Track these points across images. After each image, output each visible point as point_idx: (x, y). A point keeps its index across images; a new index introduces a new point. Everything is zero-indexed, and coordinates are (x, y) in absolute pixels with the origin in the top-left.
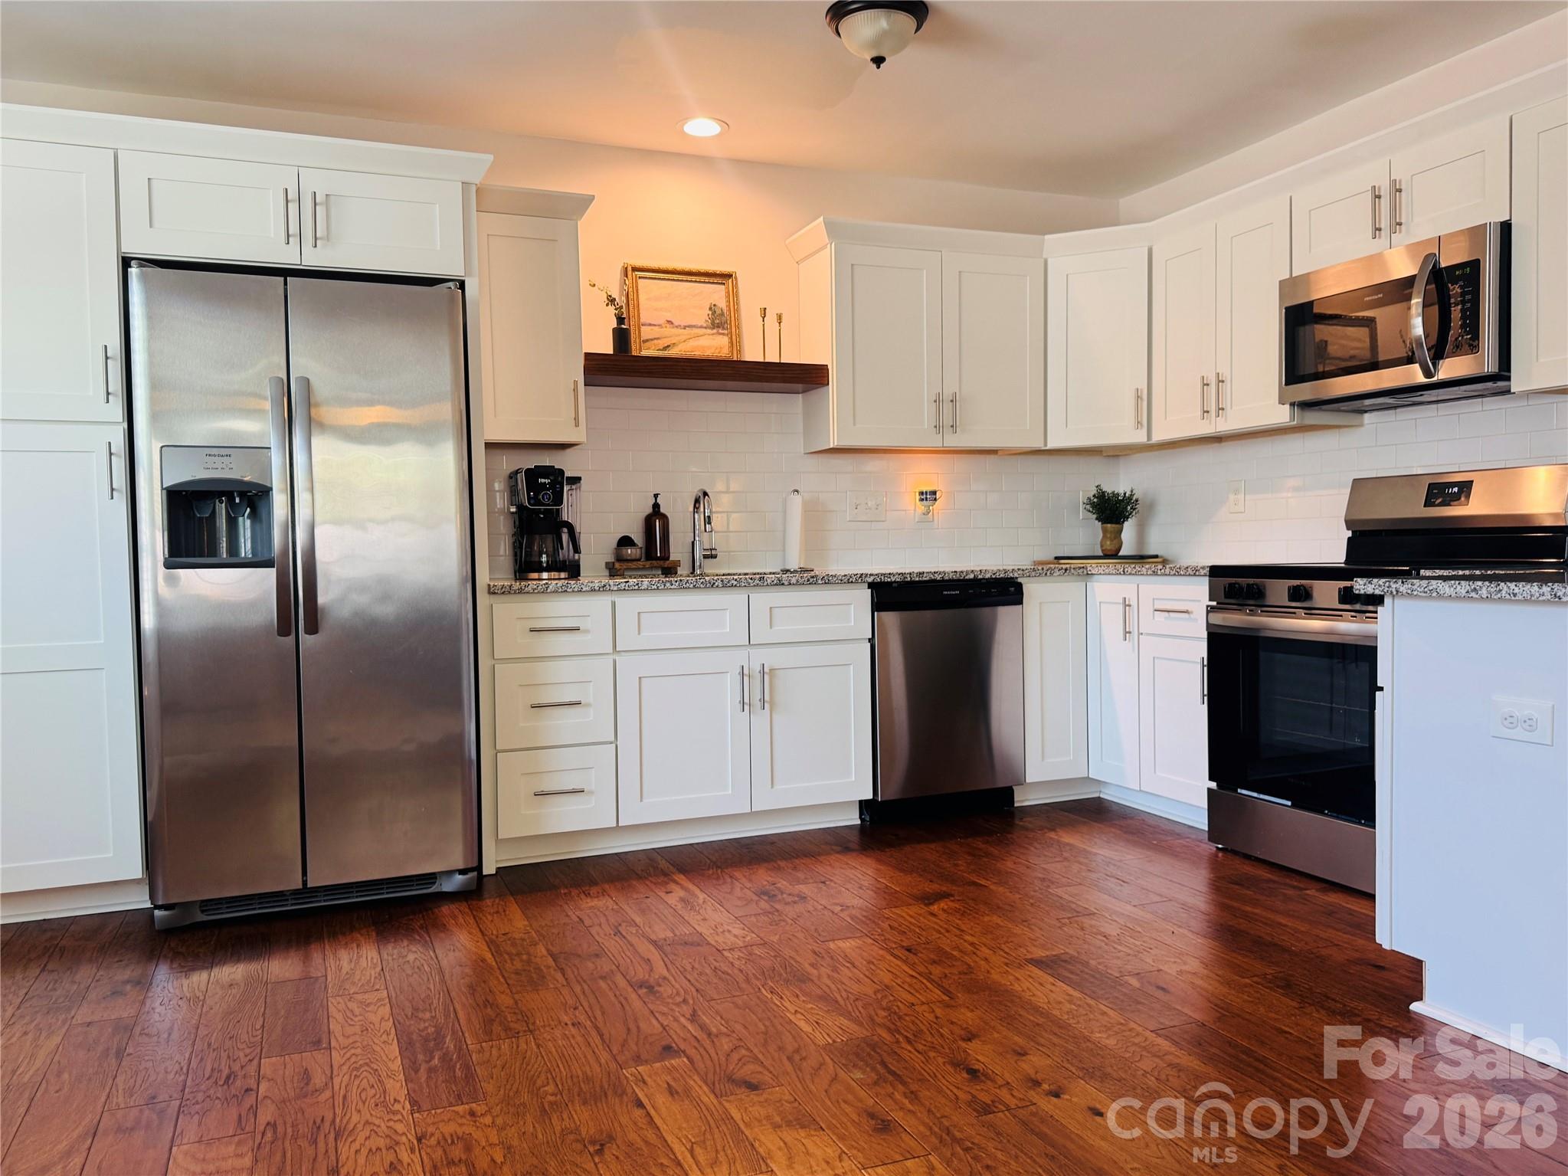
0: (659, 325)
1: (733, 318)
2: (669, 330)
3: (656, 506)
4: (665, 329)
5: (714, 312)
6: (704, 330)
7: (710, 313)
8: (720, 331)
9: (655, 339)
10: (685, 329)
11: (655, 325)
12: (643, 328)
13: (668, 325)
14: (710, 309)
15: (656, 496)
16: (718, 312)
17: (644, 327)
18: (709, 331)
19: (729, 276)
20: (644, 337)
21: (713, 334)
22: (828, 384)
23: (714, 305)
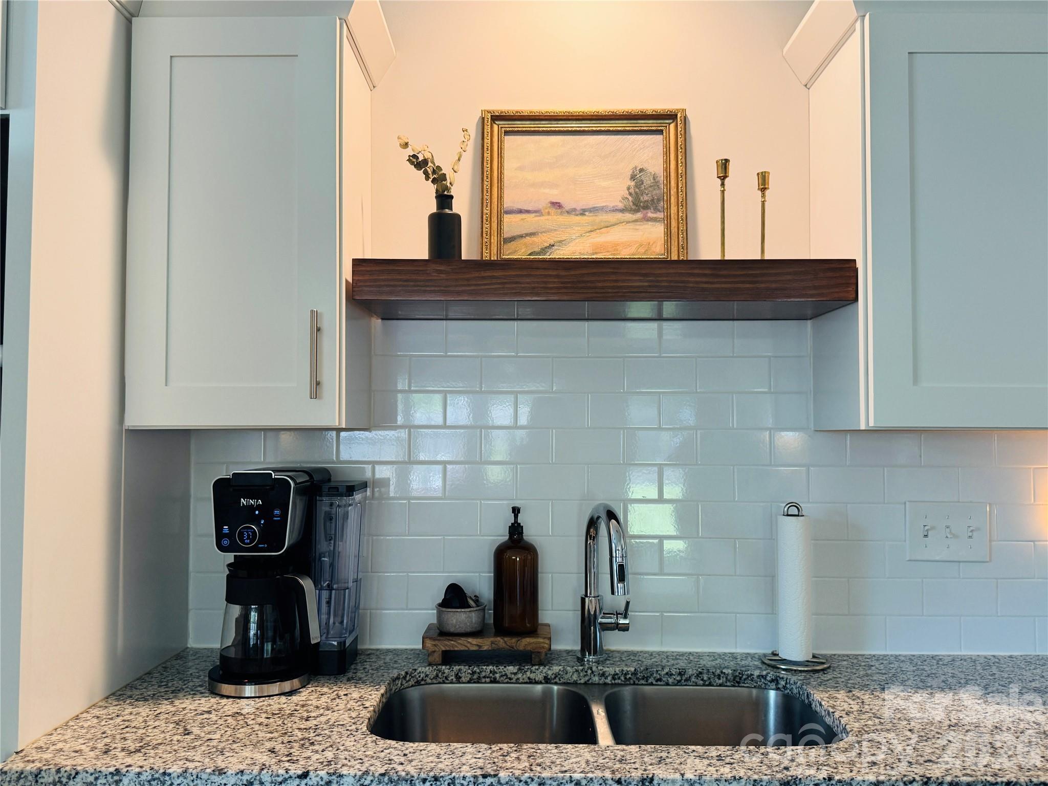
0: (535, 212)
1: (673, 191)
2: (555, 219)
3: (516, 529)
4: (547, 217)
5: (640, 183)
6: (620, 216)
7: (633, 183)
8: (650, 215)
9: (527, 235)
10: (582, 214)
11: (528, 212)
12: (507, 218)
13: (553, 211)
14: (633, 177)
15: (516, 511)
16: (648, 181)
17: (508, 216)
18: (629, 216)
19: (671, 116)
20: (508, 232)
21: (636, 221)
22: (856, 299)
23: (641, 170)
